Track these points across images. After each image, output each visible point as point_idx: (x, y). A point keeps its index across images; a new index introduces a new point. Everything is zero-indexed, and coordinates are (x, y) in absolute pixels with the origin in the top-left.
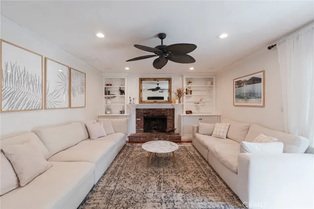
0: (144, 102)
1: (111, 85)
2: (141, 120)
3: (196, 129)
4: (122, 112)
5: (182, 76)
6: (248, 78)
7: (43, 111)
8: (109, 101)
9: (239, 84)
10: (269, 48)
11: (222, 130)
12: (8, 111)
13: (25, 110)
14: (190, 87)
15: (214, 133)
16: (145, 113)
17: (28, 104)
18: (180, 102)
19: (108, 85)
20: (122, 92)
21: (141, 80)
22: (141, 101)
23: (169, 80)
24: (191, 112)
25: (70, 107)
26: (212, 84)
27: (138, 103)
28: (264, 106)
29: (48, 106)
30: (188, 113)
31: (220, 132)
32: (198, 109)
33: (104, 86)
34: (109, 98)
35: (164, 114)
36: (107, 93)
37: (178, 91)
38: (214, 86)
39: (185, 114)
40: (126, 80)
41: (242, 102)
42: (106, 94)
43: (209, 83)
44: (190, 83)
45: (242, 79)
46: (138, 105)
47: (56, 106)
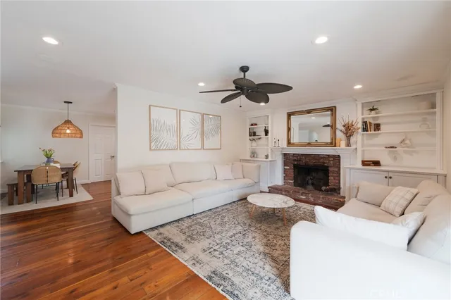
0: (293, 145)
1: (256, 125)
2: (290, 169)
4: (267, 157)
7: (179, 151)
8: (254, 144)
11: (396, 199)
12: (154, 150)
13: (165, 149)
14: (373, 118)
16: (295, 160)
17: (167, 145)
19: (252, 125)
20: (267, 132)
21: (289, 115)
22: (289, 143)
23: (332, 110)
24: (377, 163)
25: (203, 148)
26: (433, 106)
27: (286, 146)
29: (182, 147)
30: (369, 165)
32: (395, 158)
33: (249, 127)
34: (254, 140)
35: (324, 163)
36: (253, 134)
37: (344, 126)
38: (438, 110)
39: (359, 165)
40: (270, 117)
42: (250, 135)
43: (425, 105)
44: (373, 110)
46: (286, 148)
47: (189, 148)
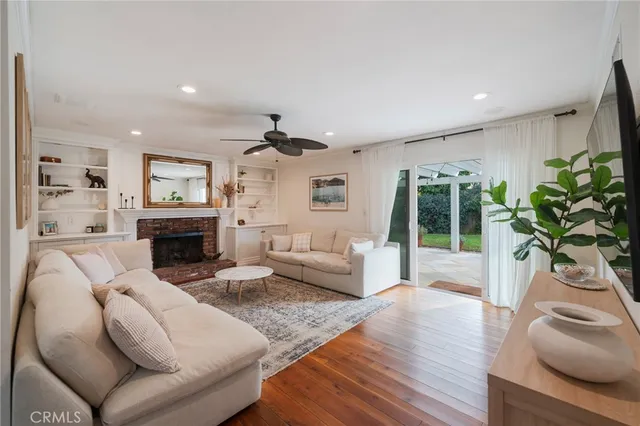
0: (156, 205)
1: (58, 161)
3: (268, 245)
4: (97, 228)
5: (231, 162)
6: (329, 178)
8: (52, 202)
9: (318, 184)
10: (354, 152)
11: (304, 242)
14: (241, 181)
15: (294, 247)
16: (156, 229)
18: (229, 206)
19: (48, 159)
20: (97, 181)
21: (148, 159)
22: (149, 203)
23: (209, 165)
24: (244, 222)
26: (273, 179)
27: (141, 208)
28: (347, 210)
31: (302, 244)
32: (253, 217)
33: (38, 162)
34: (50, 194)
35: (197, 228)
36: (44, 179)
37: (225, 186)
38: (276, 181)
39: (236, 225)
40: (111, 153)
41: (320, 206)
42: (41, 183)
43: (269, 177)
44: (242, 173)
45: (323, 179)
46: (140, 211)
